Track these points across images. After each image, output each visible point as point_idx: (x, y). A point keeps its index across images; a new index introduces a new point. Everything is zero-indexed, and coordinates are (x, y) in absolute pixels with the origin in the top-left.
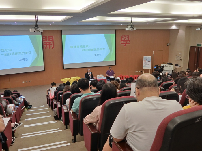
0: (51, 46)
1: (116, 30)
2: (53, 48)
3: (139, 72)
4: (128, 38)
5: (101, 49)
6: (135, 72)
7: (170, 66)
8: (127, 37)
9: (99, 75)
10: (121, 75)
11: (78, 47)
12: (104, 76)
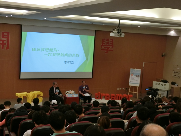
0: (5, 46)
1: (95, 31)
2: (7, 48)
3: (123, 89)
4: (111, 43)
5: (74, 55)
6: (118, 89)
7: (165, 85)
8: (110, 41)
9: (68, 91)
10: (99, 92)
11: (43, 50)
12: (76, 93)
